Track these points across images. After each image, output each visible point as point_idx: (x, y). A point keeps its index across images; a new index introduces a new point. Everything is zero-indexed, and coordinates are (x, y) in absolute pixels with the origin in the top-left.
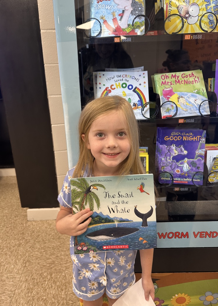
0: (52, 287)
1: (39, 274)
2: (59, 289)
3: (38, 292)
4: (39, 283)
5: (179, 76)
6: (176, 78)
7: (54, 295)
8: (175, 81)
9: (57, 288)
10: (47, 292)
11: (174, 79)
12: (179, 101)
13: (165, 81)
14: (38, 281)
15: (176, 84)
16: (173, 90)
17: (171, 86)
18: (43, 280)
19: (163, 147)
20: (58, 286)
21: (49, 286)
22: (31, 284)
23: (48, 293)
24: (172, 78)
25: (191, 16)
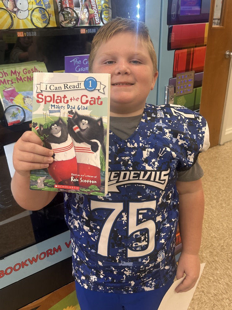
5: (20, 72)
6: (16, 75)
8: (16, 79)
11: (14, 76)
12: (25, 102)
13: (4, 80)
15: (18, 82)
16: (16, 90)
17: (12, 84)
24: (11, 75)
25: (19, 10)
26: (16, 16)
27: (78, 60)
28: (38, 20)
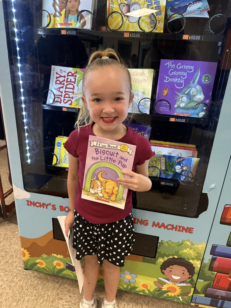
0: (17, 243)
1: (12, 232)
3: (5, 245)
4: (8, 239)
7: (15, 250)
10: (12, 246)
14: (9, 237)
18: (12, 237)
21: (15, 242)
22: (2, 237)
23: (12, 247)
26: (128, 20)
27: (172, 64)
28: (147, 25)
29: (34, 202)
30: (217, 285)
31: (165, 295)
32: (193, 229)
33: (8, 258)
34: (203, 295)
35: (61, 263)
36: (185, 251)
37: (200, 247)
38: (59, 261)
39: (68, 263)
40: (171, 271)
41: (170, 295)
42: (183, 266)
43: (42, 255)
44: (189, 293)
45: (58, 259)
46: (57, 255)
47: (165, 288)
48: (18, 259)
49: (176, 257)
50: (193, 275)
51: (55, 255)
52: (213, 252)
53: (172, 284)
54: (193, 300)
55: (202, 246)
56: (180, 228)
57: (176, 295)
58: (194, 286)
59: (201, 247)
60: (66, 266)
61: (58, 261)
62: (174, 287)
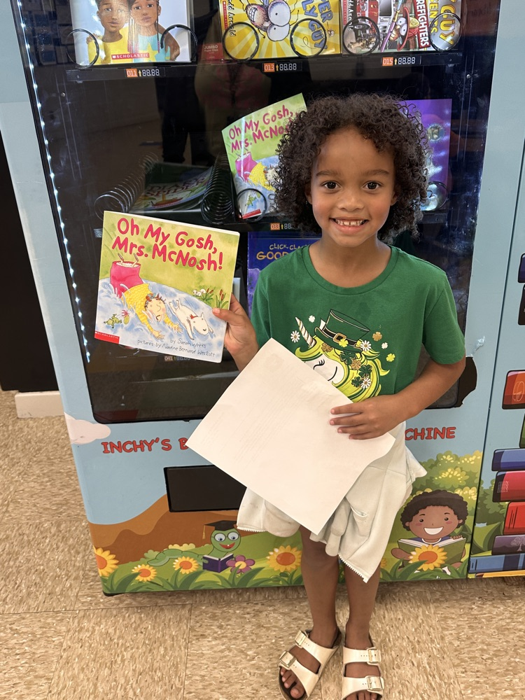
0: (58, 548)
1: (34, 526)
2: (72, 552)
3: (29, 558)
4: (32, 543)
7: (60, 563)
9: (69, 550)
10: (47, 557)
14: (31, 538)
18: (40, 537)
19: (255, 273)
20: (70, 546)
21: (52, 546)
22: (15, 543)
23: (49, 559)
25: (274, 24)
26: (266, 36)
28: (306, 42)
29: (119, 443)
30: (512, 526)
31: (416, 571)
32: (454, 428)
33: (50, 583)
34: (490, 553)
35: (191, 561)
36: (444, 475)
37: (472, 461)
38: (186, 558)
39: (205, 556)
40: (423, 521)
41: (425, 570)
42: (444, 506)
43: (145, 554)
44: (461, 556)
45: (183, 553)
46: (181, 545)
47: (414, 557)
48: (74, 580)
49: (429, 490)
50: (464, 519)
51: (176, 546)
52: (496, 466)
53: (427, 546)
54: (471, 569)
55: (476, 459)
56: (429, 433)
57: (437, 565)
58: (469, 539)
59: (473, 459)
60: (202, 564)
61: (184, 559)
62: (433, 550)
